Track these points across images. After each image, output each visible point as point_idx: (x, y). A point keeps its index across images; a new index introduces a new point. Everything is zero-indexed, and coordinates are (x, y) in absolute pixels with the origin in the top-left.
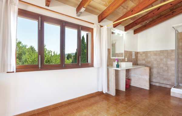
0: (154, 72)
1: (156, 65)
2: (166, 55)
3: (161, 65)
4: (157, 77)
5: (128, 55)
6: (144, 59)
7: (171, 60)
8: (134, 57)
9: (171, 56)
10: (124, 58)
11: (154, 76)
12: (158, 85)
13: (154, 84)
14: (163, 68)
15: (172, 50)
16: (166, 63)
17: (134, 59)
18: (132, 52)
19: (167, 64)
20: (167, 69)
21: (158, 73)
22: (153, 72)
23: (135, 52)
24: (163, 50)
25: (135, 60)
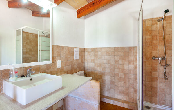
0: (107, 81)
1: (109, 71)
2: (122, 54)
3: (116, 71)
4: (111, 88)
5: (63, 54)
6: (94, 60)
7: (130, 63)
8: (77, 57)
9: (128, 57)
10: (50, 62)
11: (106, 87)
12: (111, 102)
13: (106, 101)
14: (118, 75)
15: (130, 47)
16: (122, 67)
17: (77, 60)
18: (73, 48)
19: (123, 69)
20: (123, 77)
21: (112, 83)
22: (105, 81)
23: (80, 49)
24: (119, 47)
25: (80, 61)
